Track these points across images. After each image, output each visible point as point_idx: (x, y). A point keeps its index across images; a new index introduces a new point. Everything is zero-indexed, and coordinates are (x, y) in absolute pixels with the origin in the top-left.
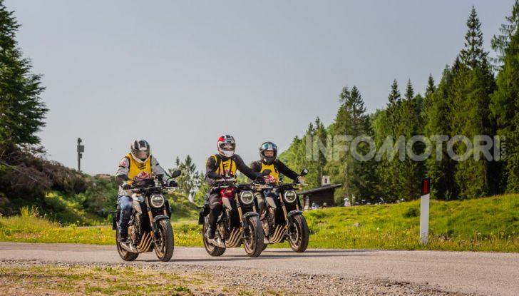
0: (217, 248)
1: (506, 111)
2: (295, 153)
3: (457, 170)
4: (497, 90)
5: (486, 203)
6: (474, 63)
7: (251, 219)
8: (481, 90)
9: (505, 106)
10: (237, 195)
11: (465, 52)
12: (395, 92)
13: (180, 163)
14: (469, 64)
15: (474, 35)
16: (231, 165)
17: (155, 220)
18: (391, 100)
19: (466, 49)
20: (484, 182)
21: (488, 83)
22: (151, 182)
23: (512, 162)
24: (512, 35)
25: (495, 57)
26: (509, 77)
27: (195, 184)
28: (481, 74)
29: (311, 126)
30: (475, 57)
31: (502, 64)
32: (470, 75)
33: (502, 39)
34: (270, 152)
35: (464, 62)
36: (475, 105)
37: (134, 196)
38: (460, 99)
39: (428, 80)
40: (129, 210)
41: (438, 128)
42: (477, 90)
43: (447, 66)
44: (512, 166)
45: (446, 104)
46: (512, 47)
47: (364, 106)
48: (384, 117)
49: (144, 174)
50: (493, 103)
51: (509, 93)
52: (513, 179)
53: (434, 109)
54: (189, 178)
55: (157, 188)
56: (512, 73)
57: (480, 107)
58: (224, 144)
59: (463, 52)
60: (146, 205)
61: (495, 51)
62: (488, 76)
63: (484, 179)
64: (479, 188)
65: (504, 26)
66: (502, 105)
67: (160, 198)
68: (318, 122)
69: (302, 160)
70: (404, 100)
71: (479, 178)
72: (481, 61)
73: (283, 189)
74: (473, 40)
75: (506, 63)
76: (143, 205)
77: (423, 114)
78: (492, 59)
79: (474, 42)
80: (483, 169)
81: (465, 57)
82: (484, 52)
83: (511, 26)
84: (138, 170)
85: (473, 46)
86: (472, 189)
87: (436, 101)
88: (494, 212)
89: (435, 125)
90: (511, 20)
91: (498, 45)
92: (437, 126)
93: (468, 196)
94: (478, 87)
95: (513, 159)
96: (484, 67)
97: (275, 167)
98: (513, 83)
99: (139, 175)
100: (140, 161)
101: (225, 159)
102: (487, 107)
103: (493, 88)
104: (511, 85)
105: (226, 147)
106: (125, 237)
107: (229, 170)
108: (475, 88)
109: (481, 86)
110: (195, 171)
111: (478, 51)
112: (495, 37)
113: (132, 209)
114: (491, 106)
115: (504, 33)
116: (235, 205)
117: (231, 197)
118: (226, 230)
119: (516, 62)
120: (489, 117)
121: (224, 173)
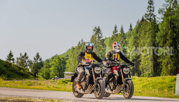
1: (163, 40)
2: (72, 53)
3: (140, 65)
4: (159, 31)
5: (158, 79)
6: (150, 20)
7: (128, 81)
8: (152, 31)
9: (163, 38)
10: (121, 69)
11: (147, 14)
12: (116, 30)
13: (22, 55)
14: (148, 19)
15: (151, 7)
18: (114, 33)
19: (147, 13)
20: (152, 70)
21: (156, 28)
23: (164, 62)
24: (167, 8)
25: (159, 17)
26: (165, 26)
27: (28, 65)
28: (153, 24)
29: (80, 42)
30: (151, 17)
31: (162, 20)
32: (148, 24)
33: (163, 10)
35: (146, 19)
36: (150, 37)
38: (144, 34)
39: (130, 25)
41: (133, 46)
42: (151, 31)
43: (139, 20)
44: (164, 64)
45: (137, 36)
46: (167, 13)
47: (102, 35)
48: (110, 40)
50: (157, 37)
51: (164, 33)
52: (164, 70)
53: (132, 38)
54: (26, 62)
56: (166, 24)
57: (152, 38)
59: (146, 14)
61: (160, 14)
62: (156, 25)
63: (152, 69)
64: (150, 72)
65: (164, 4)
66: (161, 38)
68: (82, 41)
69: (75, 57)
70: (119, 34)
71: (150, 68)
72: (153, 18)
74: (150, 10)
75: (164, 20)
77: (127, 40)
78: (158, 18)
79: (151, 10)
80: (152, 65)
81: (146, 16)
82: (155, 15)
83: (167, 5)
85: (150, 12)
86: (146, 73)
87: (133, 35)
88: (162, 83)
89: (132, 45)
90: (167, 2)
91: (161, 12)
92: (133, 45)
93: (145, 76)
94: (151, 30)
95: (165, 61)
96: (154, 21)
98: (166, 29)
101: (115, 53)
102: (155, 38)
103: (157, 30)
104: (165, 29)
105: (117, 47)
107: (117, 58)
108: (150, 30)
109: (153, 29)
110: (28, 59)
111: (152, 14)
112: (160, 9)
114: (156, 38)
115: (164, 7)
116: (120, 74)
117: (119, 70)
118: (114, 85)
119: (168, 20)
120: (155, 42)
121: (115, 59)
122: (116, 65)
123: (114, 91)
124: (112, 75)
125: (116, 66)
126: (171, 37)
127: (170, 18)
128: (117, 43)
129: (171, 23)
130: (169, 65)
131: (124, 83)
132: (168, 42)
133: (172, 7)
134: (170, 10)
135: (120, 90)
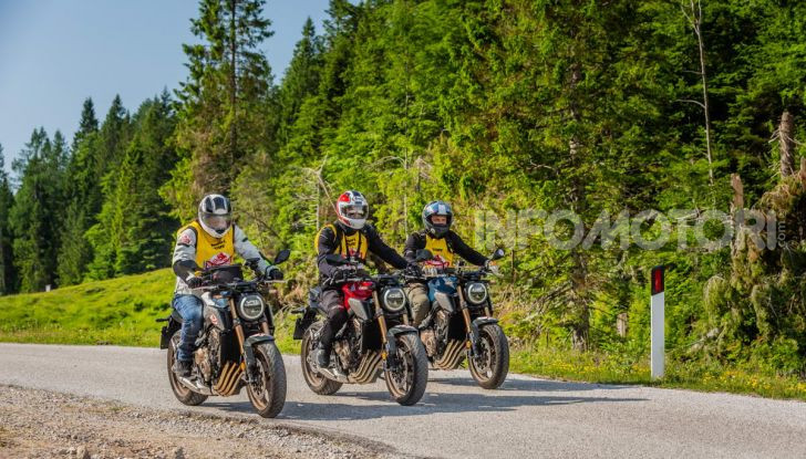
0: (328, 382)
1: (22, 223)
4: (16, 205)
7: (403, 339)
9: (22, 219)
10: (375, 294)
16: (360, 243)
17: (249, 344)
21: (8, 200)
22: (236, 271)
23: (26, 267)
24: (30, 158)
25: (14, 177)
26: (27, 195)
33: (21, 162)
34: (441, 218)
37: (205, 296)
40: (198, 322)
44: (26, 271)
46: (29, 169)
49: (222, 256)
50: (11, 217)
51: (25, 208)
55: (249, 285)
56: (29, 191)
58: (350, 207)
60: (230, 313)
61: (15, 172)
65: (23, 151)
67: (258, 300)
73: (464, 280)
75: (24, 183)
76: (225, 315)
78: (12, 179)
82: (5, 173)
83: (29, 152)
84: (211, 249)
90: (29, 146)
91: (17, 167)
97: (447, 242)
98: (29, 200)
99: (213, 258)
100: (213, 233)
101: (350, 232)
102: (6, 220)
103: (12, 203)
104: (27, 201)
106: (190, 369)
112: (15, 160)
113: (203, 320)
114: (9, 219)
115: (23, 156)
116: (374, 312)
117: (366, 297)
118: (354, 353)
119: (32, 181)
120: (8, 228)
121: (349, 255)
122: (356, 280)
123: (354, 375)
124: (342, 318)
125: (357, 285)
126: (38, 217)
127: (35, 178)
128: (352, 196)
129: (38, 189)
130: (36, 273)
131: (388, 346)
132: (32, 227)
133: (39, 156)
134: (35, 161)
135: (376, 370)
